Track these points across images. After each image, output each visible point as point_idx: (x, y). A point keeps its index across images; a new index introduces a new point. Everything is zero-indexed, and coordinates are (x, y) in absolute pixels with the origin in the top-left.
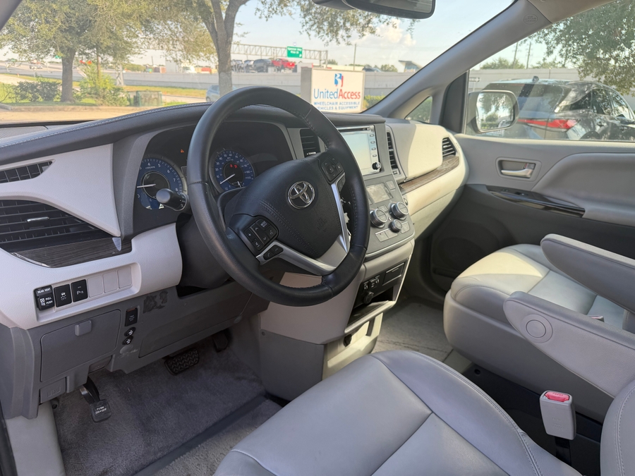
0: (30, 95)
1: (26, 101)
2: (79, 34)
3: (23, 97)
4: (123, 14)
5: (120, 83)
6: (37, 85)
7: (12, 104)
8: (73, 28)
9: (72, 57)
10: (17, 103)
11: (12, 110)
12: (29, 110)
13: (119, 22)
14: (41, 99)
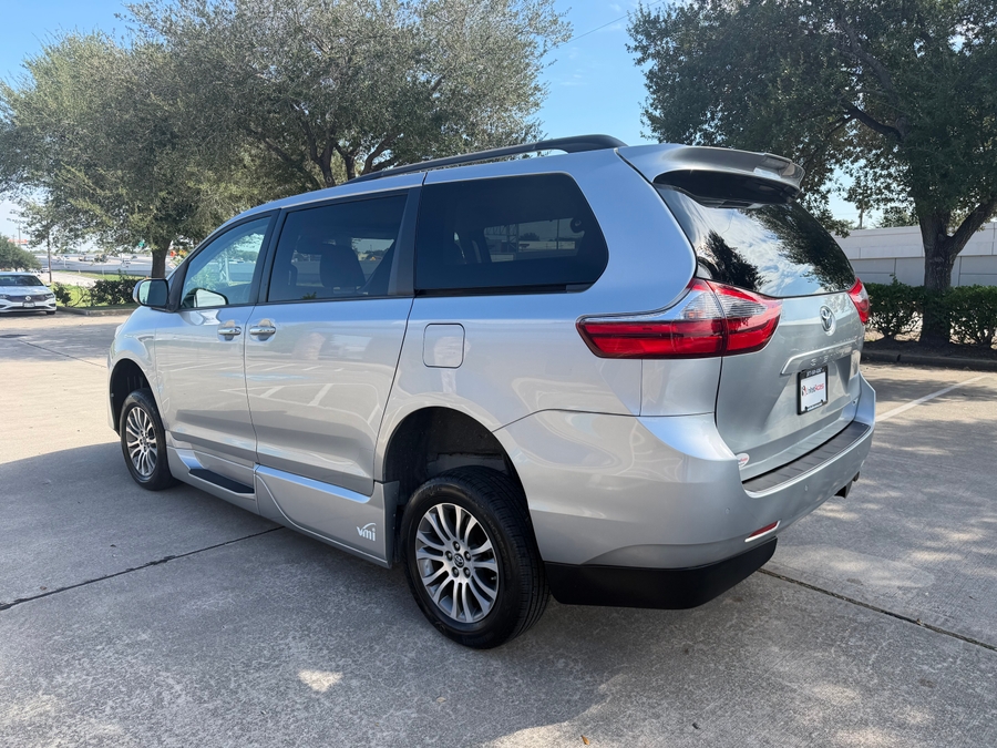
0: (110, 297)
1: (105, 304)
2: (176, 222)
3: (101, 299)
4: (231, 197)
5: (225, 278)
6: (119, 283)
7: (87, 308)
8: (170, 215)
9: (166, 249)
10: (92, 307)
11: (89, 315)
12: (110, 314)
13: (226, 205)
14: (122, 301)
